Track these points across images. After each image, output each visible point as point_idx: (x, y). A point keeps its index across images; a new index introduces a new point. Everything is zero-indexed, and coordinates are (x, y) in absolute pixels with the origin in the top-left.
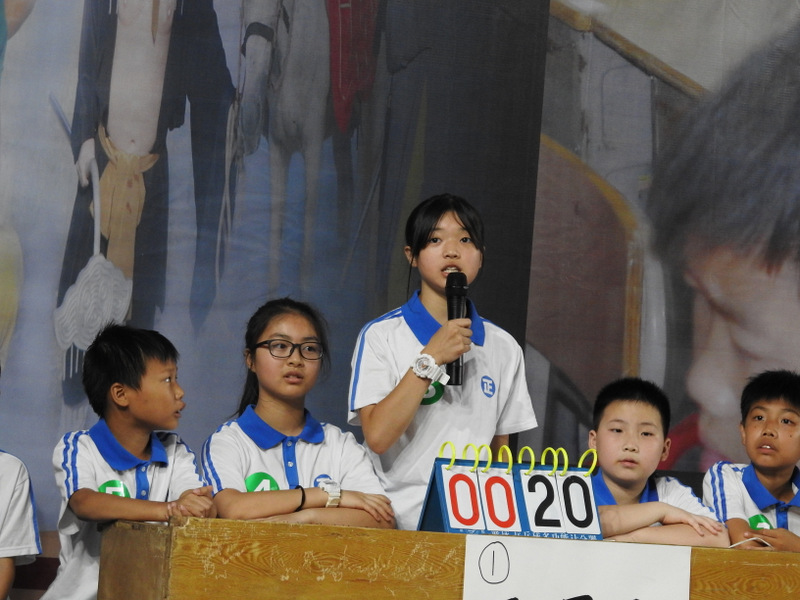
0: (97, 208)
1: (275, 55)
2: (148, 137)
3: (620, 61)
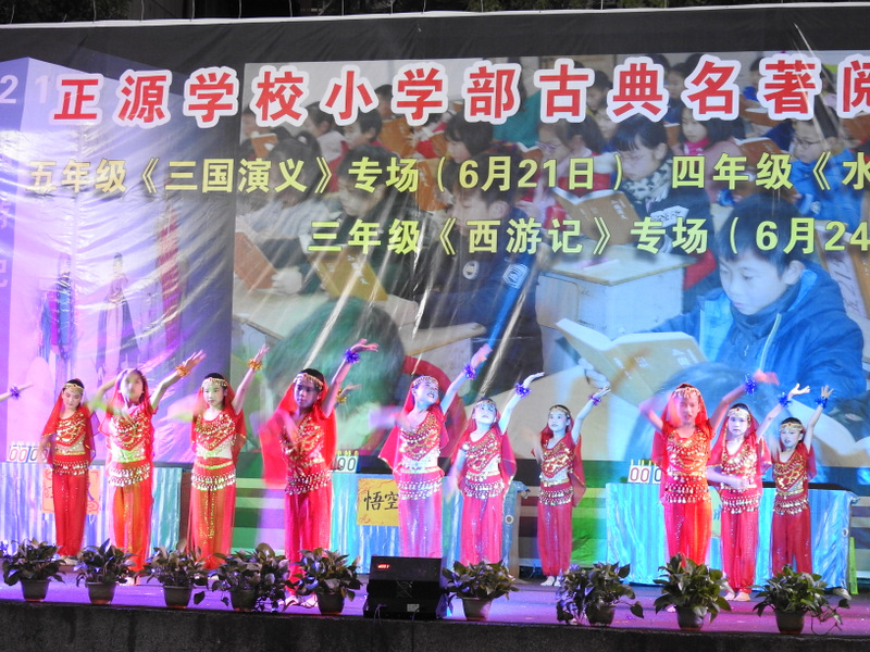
2: (116, 366)
3: (255, 331)
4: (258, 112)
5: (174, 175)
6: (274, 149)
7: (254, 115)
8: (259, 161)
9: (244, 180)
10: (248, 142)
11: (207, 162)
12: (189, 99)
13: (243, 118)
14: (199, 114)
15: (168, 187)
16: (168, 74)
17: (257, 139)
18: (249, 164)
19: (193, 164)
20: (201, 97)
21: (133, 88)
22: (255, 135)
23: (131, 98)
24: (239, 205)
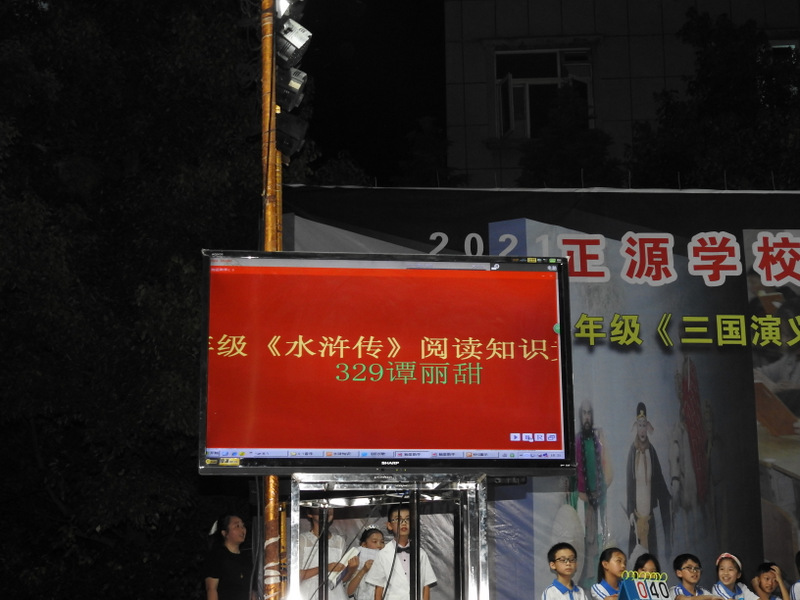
0: (636, 531)
1: (681, 485)
2: (648, 512)
3: (782, 475)
4: (762, 273)
5: (688, 330)
6: (782, 307)
7: (759, 276)
8: (769, 317)
9: (757, 335)
10: (757, 300)
11: (719, 318)
12: (694, 261)
13: (748, 278)
14: (706, 274)
15: (684, 341)
16: (670, 237)
17: (764, 297)
18: (761, 320)
19: (706, 319)
20: (704, 258)
21: (636, 248)
22: (762, 294)
23: (637, 258)
24: (755, 358)
